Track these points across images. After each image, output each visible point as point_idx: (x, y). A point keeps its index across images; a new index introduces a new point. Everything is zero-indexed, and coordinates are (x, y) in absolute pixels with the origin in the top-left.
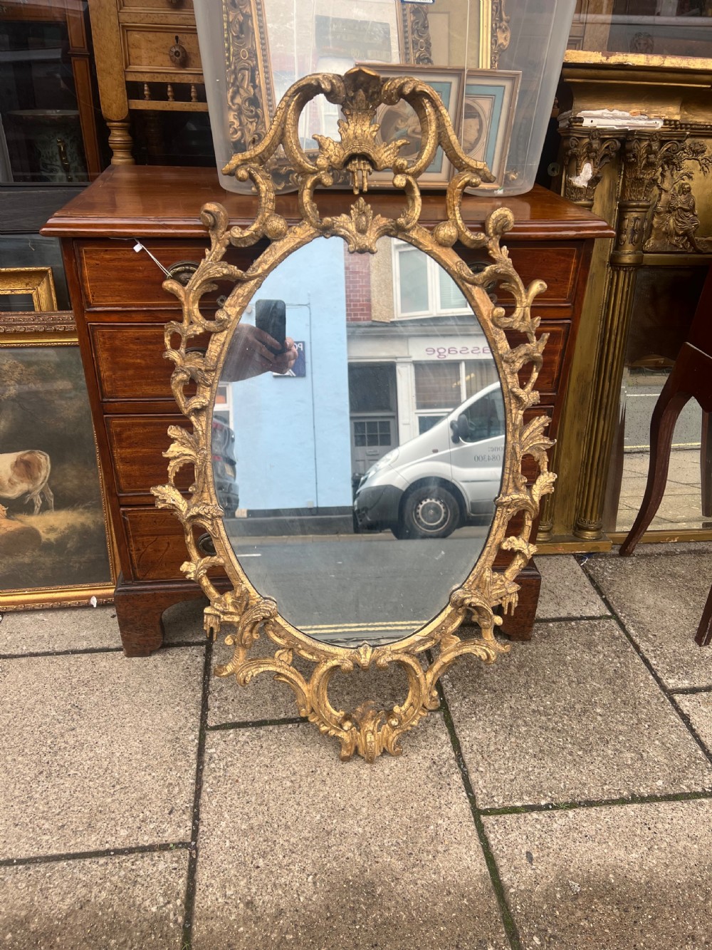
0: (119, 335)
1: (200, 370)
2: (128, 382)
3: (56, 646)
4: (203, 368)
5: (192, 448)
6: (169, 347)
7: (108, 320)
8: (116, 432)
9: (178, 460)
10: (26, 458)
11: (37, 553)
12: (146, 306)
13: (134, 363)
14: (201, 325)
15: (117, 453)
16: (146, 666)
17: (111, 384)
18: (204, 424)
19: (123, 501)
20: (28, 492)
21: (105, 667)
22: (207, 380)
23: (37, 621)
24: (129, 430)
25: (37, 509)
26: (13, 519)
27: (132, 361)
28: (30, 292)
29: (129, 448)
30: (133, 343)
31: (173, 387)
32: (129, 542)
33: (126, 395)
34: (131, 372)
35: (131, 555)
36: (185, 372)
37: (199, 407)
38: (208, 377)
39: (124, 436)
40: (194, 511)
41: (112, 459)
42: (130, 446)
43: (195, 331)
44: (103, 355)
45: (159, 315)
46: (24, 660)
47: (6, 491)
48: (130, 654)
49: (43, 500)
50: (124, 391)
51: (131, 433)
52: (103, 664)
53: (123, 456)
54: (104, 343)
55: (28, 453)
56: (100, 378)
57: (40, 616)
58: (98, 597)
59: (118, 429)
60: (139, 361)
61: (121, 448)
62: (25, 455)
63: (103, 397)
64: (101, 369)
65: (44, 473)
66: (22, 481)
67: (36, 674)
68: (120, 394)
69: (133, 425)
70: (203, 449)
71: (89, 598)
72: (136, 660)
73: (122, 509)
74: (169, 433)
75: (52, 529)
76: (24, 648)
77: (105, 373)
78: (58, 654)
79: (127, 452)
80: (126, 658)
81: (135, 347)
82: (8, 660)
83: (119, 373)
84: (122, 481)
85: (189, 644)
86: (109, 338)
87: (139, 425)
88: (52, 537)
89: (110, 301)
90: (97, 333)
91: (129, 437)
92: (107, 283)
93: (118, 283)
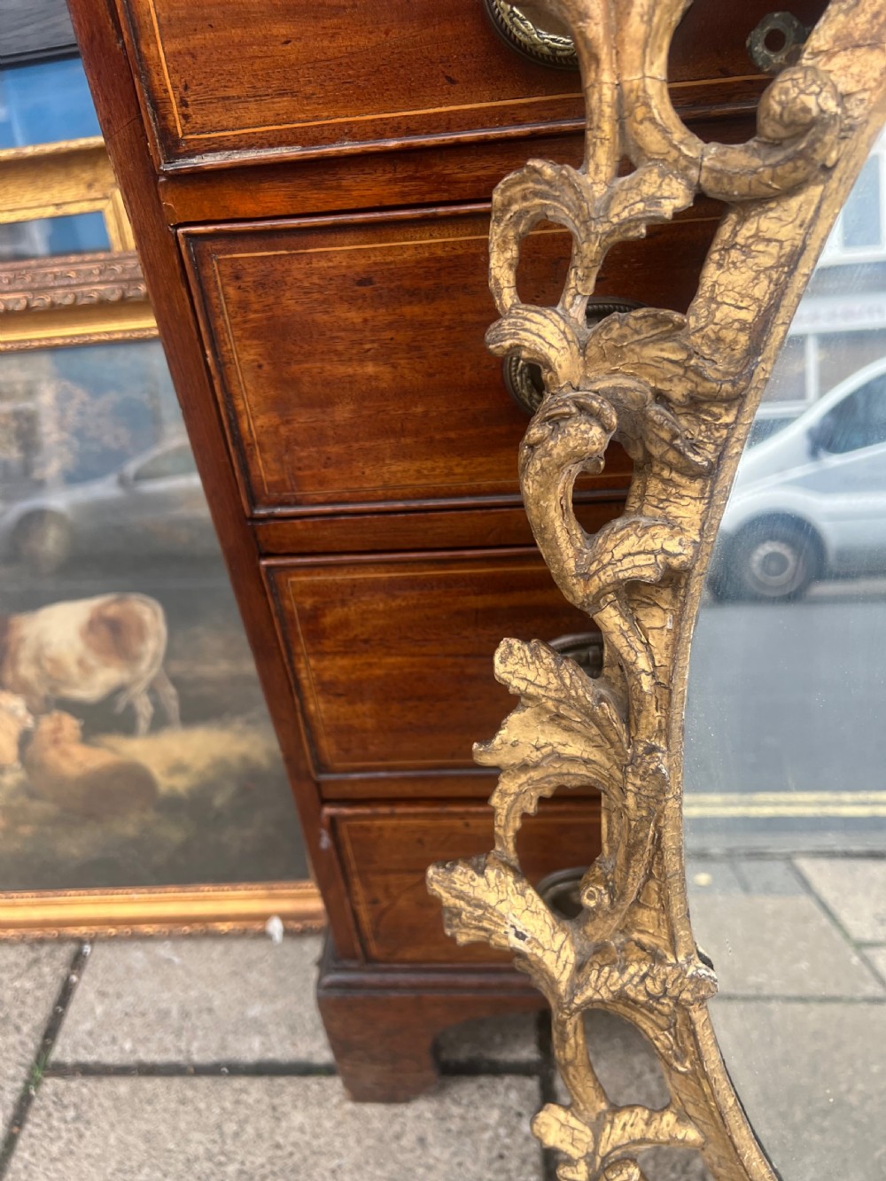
0: (297, 269)
1: (661, 397)
2: (334, 450)
3: (195, 1045)
4: (678, 391)
5: (604, 738)
6: (508, 297)
7: (248, 207)
8: (301, 611)
9: (535, 775)
10: (112, 611)
11: (150, 816)
12: (398, 129)
13: (352, 380)
14: (680, 168)
15: (308, 669)
16: (398, 1137)
17: (279, 459)
18: (659, 641)
19: (330, 792)
20: (120, 690)
21: (302, 1130)
22: (695, 446)
23: (159, 964)
24: (343, 603)
25: (143, 725)
26: (95, 745)
27: (343, 370)
28: (99, 205)
29: (345, 654)
30: (351, 301)
31: (530, 487)
32: (348, 884)
33: (329, 492)
34: (343, 413)
35: (355, 915)
36: (597, 416)
37: (649, 574)
38: (698, 432)
39: (328, 620)
40: (603, 985)
41: (295, 687)
42: (348, 648)
43: (653, 200)
44: (243, 356)
45: (452, 169)
46: (123, 1086)
47: (76, 686)
48: (359, 1095)
49: (156, 704)
50: (322, 482)
51: (351, 611)
52: (298, 1118)
53: (327, 676)
54: (244, 306)
55: (118, 601)
56: (238, 440)
57: (164, 950)
58: (285, 917)
59: (308, 603)
60: (370, 369)
61: (321, 655)
62: (107, 605)
63: (254, 503)
64: (240, 405)
65: (154, 644)
66: (107, 665)
67: (148, 1138)
68: (311, 492)
69: (355, 588)
70: (651, 750)
71: (264, 918)
72: (373, 1110)
73: (328, 810)
74: (500, 669)
75: (178, 768)
76: (128, 1046)
77: (255, 421)
78: (201, 1071)
79: (337, 667)
80: (349, 1106)
81: (355, 316)
82: (91, 1083)
83: (302, 419)
84: (327, 746)
85: (497, 1070)
86: (261, 285)
87: (374, 586)
88: (181, 784)
89: (253, 119)
90: (216, 269)
91: (344, 624)
92: (237, 33)
93: (282, 29)
